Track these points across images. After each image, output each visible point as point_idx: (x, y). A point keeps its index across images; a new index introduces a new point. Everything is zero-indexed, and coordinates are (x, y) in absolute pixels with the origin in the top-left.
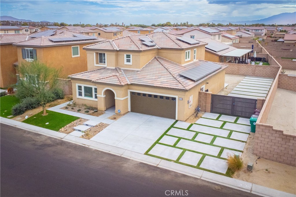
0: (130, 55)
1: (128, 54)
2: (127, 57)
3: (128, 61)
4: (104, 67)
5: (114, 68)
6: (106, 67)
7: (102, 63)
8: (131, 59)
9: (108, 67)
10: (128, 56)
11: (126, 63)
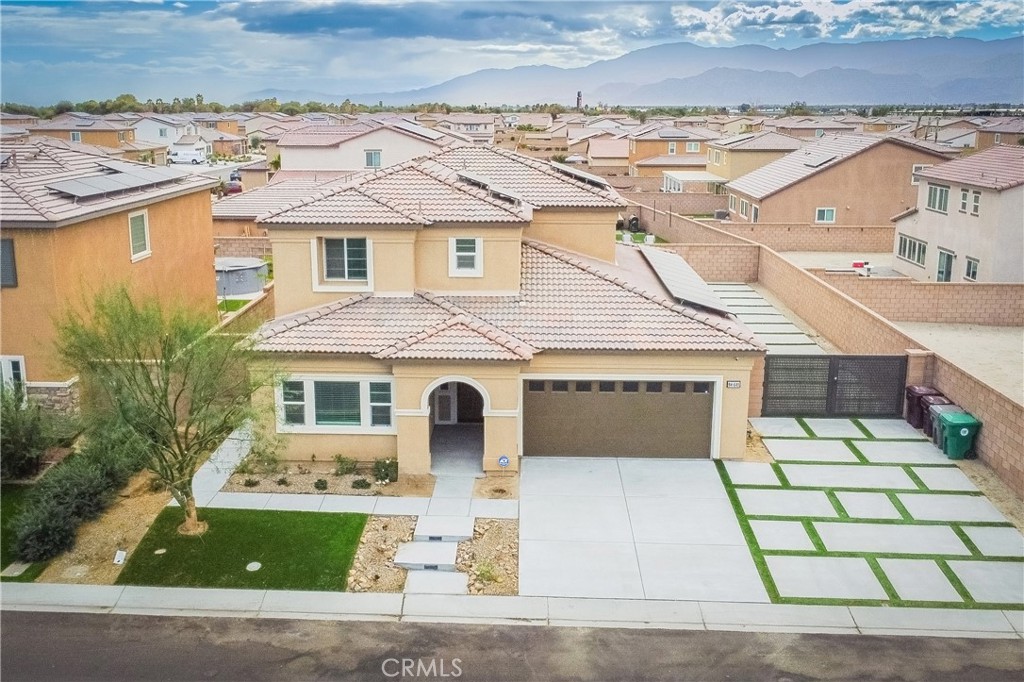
0: (473, 242)
1: (465, 235)
2: (459, 249)
3: (466, 263)
4: (365, 296)
5: (410, 295)
6: (372, 293)
7: (342, 280)
8: (478, 255)
9: (379, 295)
10: (466, 245)
11: (455, 271)
